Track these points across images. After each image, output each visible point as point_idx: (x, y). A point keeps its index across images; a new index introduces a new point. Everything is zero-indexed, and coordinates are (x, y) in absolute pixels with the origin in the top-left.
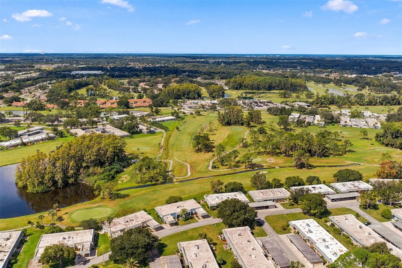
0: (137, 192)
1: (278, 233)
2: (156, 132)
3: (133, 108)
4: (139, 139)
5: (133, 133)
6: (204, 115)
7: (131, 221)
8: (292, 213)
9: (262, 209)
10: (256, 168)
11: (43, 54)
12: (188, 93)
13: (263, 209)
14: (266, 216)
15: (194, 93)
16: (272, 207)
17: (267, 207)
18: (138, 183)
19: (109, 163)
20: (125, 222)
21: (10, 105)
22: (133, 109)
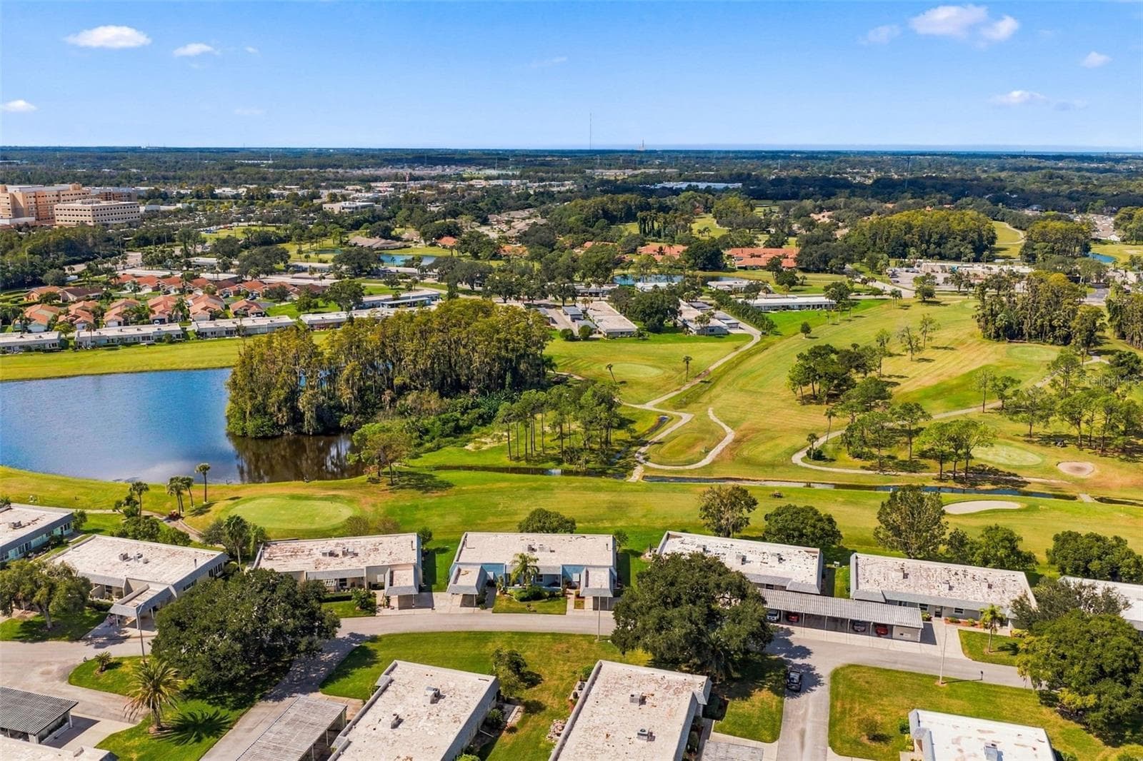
0: (485, 481)
1: (831, 744)
2: (728, 333)
3: (734, 270)
4: (656, 346)
5: (658, 329)
6: (945, 305)
7: (345, 554)
8: (986, 680)
9: (856, 632)
10: (988, 486)
11: (642, 149)
12: (941, 238)
13: (864, 632)
14: (851, 662)
15: (964, 239)
16: (908, 636)
17: (883, 630)
18: (518, 459)
19: (479, 390)
20: (324, 554)
21: (433, 245)
22: (732, 274)
